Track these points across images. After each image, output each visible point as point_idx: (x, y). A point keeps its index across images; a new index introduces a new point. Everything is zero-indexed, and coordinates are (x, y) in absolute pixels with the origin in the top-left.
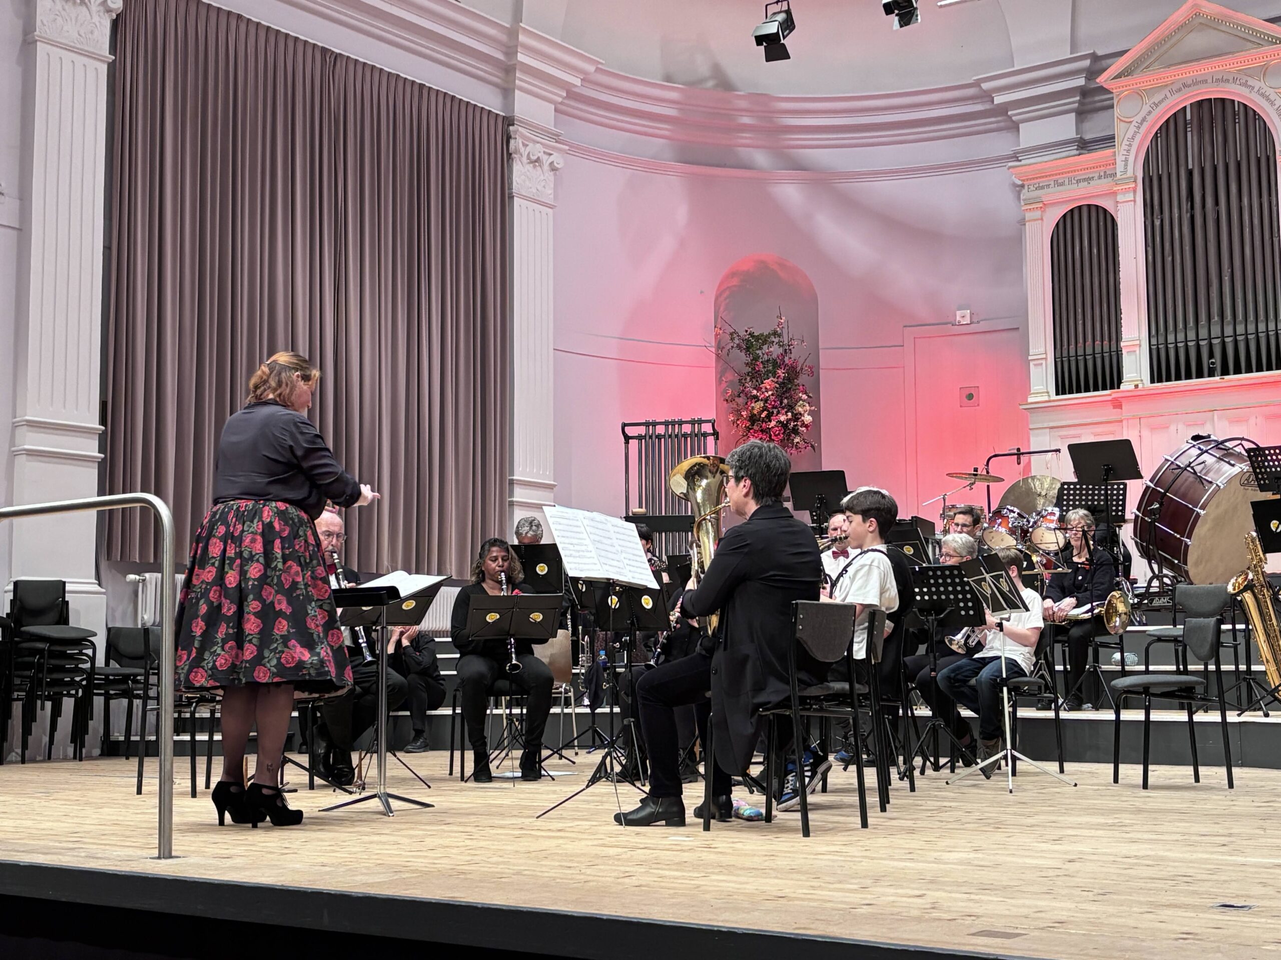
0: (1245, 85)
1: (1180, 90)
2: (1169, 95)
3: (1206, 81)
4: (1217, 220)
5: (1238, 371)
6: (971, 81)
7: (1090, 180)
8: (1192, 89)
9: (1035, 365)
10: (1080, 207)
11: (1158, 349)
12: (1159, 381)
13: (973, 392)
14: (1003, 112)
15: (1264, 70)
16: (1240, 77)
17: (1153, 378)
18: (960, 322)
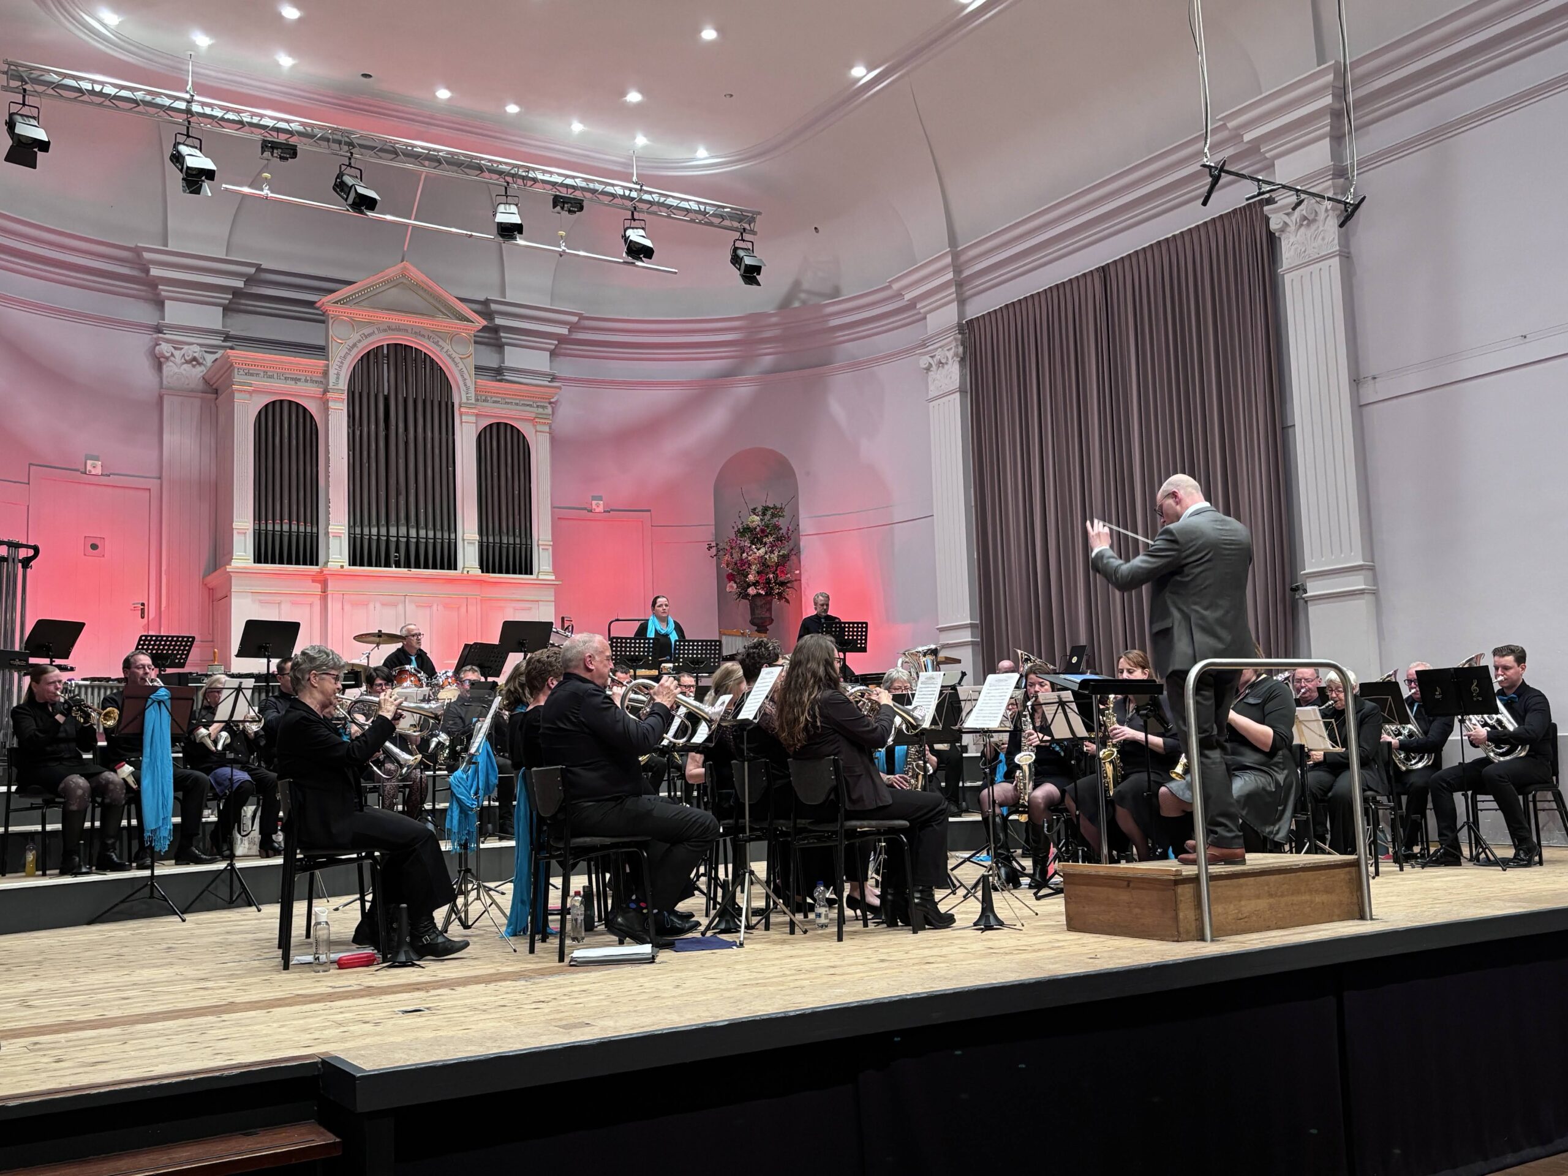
0: (437, 343)
1: (385, 330)
2: (376, 332)
3: (406, 331)
4: (406, 443)
5: (417, 566)
6: (132, 245)
7: (297, 380)
8: (396, 333)
9: (238, 533)
10: (281, 401)
11: (355, 538)
12: (354, 564)
13: (98, 542)
14: (153, 284)
15: (452, 338)
16: (434, 336)
17: (353, 562)
18: (90, 471)
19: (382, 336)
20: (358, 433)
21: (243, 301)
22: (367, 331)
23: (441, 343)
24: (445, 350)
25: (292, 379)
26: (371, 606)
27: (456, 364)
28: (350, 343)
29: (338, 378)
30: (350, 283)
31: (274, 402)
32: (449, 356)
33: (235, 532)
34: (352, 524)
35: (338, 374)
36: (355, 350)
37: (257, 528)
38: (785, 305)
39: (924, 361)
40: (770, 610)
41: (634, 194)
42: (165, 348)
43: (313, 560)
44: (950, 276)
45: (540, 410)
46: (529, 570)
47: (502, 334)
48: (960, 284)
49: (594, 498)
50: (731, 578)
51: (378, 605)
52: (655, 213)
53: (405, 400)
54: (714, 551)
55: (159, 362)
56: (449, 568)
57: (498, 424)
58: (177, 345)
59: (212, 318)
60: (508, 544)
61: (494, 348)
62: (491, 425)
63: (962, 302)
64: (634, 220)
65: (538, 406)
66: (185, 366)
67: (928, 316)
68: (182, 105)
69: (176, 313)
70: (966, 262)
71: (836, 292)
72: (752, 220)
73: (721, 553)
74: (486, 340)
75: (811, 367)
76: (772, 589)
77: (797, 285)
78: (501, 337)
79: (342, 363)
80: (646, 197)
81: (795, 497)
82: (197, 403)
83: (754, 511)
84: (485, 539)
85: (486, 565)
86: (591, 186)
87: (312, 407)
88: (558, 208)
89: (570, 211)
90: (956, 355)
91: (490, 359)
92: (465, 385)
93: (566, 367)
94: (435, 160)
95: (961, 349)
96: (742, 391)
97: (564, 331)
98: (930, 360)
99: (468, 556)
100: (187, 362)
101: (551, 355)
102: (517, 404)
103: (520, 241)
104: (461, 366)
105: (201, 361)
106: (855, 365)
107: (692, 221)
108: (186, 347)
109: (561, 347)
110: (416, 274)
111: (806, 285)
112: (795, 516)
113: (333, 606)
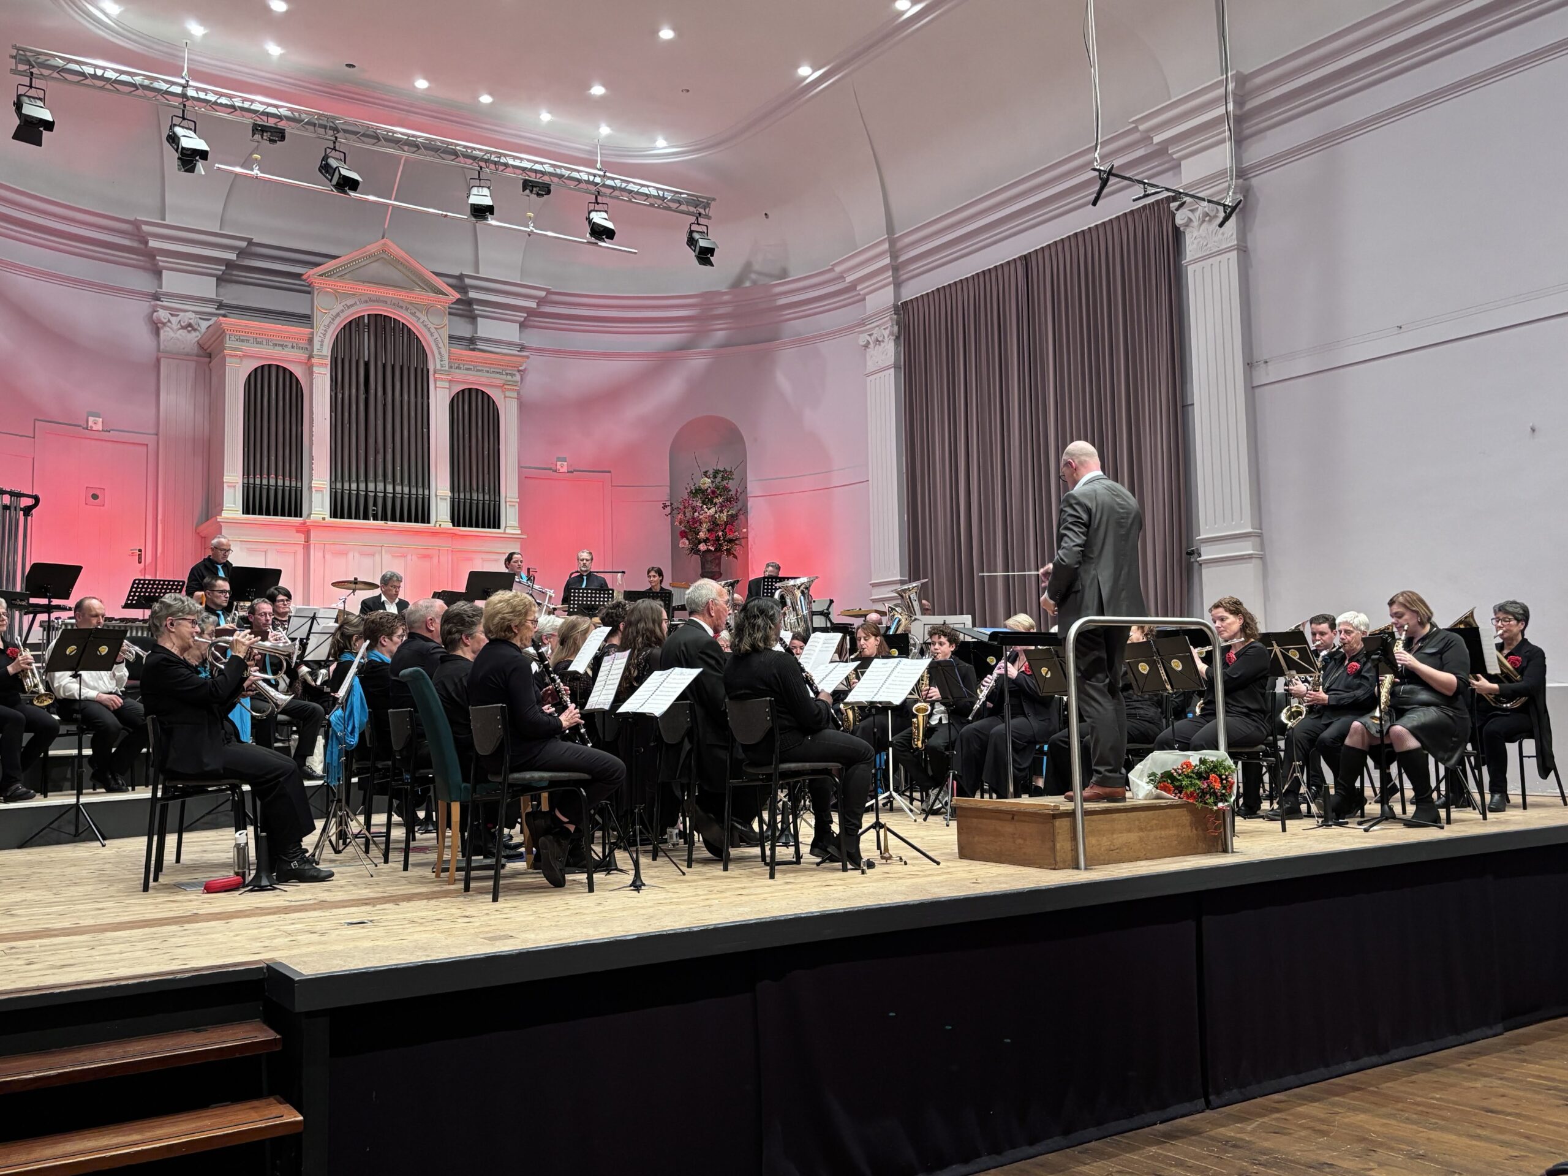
0: (414, 314)
1: (366, 302)
2: (358, 303)
3: (386, 302)
4: (385, 405)
5: (394, 519)
6: (132, 218)
7: (284, 346)
8: (376, 304)
9: (229, 486)
10: (270, 366)
11: (336, 492)
12: (335, 516)
13: (98, 492)
14: (152, 254)
15: (428, 309)
16: (411, 307)
17: (334, 515)
18: (91, 427)
19: (363, 306)
20: (340, 396)
21: (235, 273)
22: (349, 302)
23: (418, 314)
24: (421, 321)
25: (280, 345)
26: (350, 555)
27: (432, 334)
28: (334, 312)
29: (322, 345)
30: (334, 257)
31: (263, 367)
32: (425, 326)
33: (225, 485)
34: (333, 479)
35: (322, 342)
36: (338, 321)
37: (246, 481)
38: (737, 284)
39: (863, 339)
40: (719, 565)
41: (598, 180)
42: (162, 315)
43: (298, 513)
44: (887, 261)
45: (509, 378)
46: (497, 525)
47: (475, 307)
48: (896, 269)
49: (559, 459)
50: (683, 534)
51: (357, 555)
52: (617, 198)
53: (384, 366)
54: (668, 509)
55: (156, 328)
56: (423, 522)
57: (470, 389)
58: (174, 312)
59: (207, 287)
60: (478, 500)
61: (467, 320)
62: (463, 391)
63: (898, 285)
64: (598, 203)
65: (507, 374)
66: (181, 331)
67: (867, 297)
68: (178, 90)
69: (172, 282)
70: (902, 249)
71: (784, 273)
72: (707, 206)
73: (675, 512)
74: (460, 312)
75: (762, 342)
76: (721, 545)
77: (748, 267)
78: (474, 310)
79: (326, 331)
80: (609, 182)
81: (744, 462)
82: (192, 365)
83: (706, 474)
84: (456, 496)
85: (456, 520)
86: (558, 171)
87: (298, 371)
88: (527, 191)
89: (538, 195)
90: (892, 333)
91: (463, 329)
92: (440, 353)
93: (535, 338)
94: (415, 145)
95: (896, 328)
96: (697, 363)
97: (533, 304)
98: (868, 338)
99: (441, 511)
100: (183, 328)
101: (520, 327)
102: (487, 372)
103: (492, 221)
104: (436, 335)
105: (196, 327)
106: (801, 341)
107: (652, 205)
108: (182, 314)
109: (529, 319)
110: (396, 250)
111: (757, 267)
112: (744, 480)
113: (315, 555)
